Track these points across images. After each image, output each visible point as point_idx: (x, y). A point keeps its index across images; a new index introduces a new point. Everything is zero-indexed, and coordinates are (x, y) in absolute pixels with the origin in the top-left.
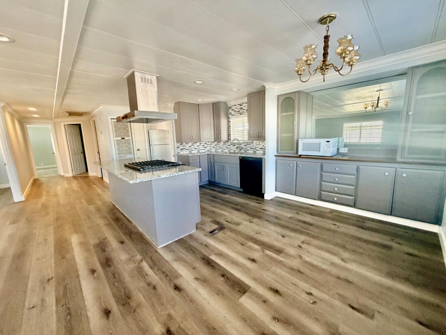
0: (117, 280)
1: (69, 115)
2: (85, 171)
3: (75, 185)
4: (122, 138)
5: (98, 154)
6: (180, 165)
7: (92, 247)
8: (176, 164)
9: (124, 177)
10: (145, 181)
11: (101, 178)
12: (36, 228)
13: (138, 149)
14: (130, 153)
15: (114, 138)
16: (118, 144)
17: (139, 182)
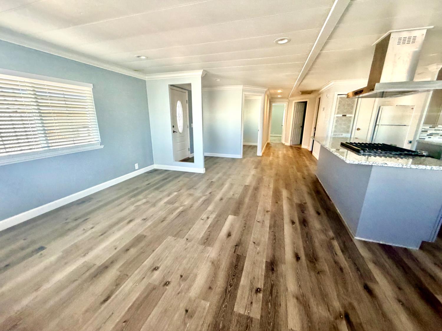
0: (308, 239)
1: (301, 94)
2: (299, 143)
3: (290, 153)
4: (343, 116)
5: (314, 129)
6: (423, 156)
7: (295, 205)
8: (416, 153)
9: (341, 155)
10: (364, 164)
11: (310, 151)
12: (265, 176)
13: (358, 128)
14: (348, 132)
15: (335, 114)
16: (337, 121)
17: (357, 163)
